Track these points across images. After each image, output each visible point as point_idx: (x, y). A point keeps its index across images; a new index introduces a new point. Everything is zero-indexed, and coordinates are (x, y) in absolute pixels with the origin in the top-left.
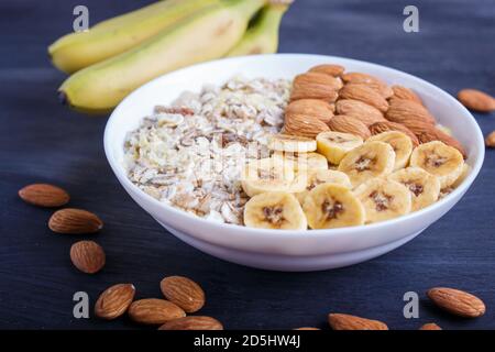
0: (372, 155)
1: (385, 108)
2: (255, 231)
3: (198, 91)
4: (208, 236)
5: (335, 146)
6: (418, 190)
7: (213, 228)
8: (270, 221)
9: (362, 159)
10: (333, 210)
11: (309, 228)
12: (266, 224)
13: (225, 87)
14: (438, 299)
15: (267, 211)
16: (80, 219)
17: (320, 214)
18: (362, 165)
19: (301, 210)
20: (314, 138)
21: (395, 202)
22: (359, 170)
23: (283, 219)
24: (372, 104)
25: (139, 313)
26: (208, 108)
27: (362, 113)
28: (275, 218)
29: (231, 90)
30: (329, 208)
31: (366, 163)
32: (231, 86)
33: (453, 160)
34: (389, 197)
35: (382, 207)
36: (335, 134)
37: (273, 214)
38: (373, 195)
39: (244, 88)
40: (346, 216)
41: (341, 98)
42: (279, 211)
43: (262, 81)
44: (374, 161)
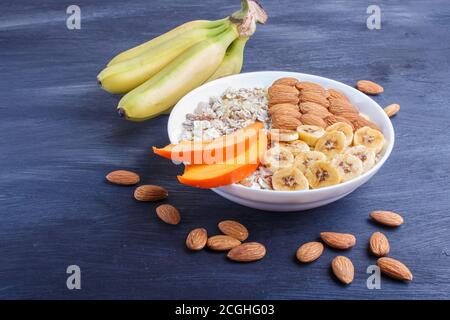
0: (334, 139)
1: (328, 105)
2: (281, 192)
3: (207, 101)
4: (254, 198)
5: (309, 135)
6: (363, 159)
7: (255, 192)
8: (288, 185)
9: (328, 143)
10: (322, 175)
11: (310, 188)
12: (286, 187)
13: (224, 98)
14: (377, 218)
15: (285, 179)
16: (155, 191)
17: (315, 178)
18: (329, 146)
19: (304, 178)
20: (295, 130)
21: (354, 167)
22: (328, 149)
23: (295, 184)
24: (320, 104)
25: (215, 245)
26: (220, 113)
27: (317, 111)
28: (291, 183)
29: (229, 100)
30: (321, 174)
31: (332, 145)
32: (228, 96)
33: (378, 138)
34: (350, 165)
35: (347, 171)
36: (307, 127)
37: (289, 181)
38: (341, 164)
39: (237, 97)
40: (330, 178)
41: (301, 101)
42: (292, 179)
43: (246, 91)
44: (336, 143)
